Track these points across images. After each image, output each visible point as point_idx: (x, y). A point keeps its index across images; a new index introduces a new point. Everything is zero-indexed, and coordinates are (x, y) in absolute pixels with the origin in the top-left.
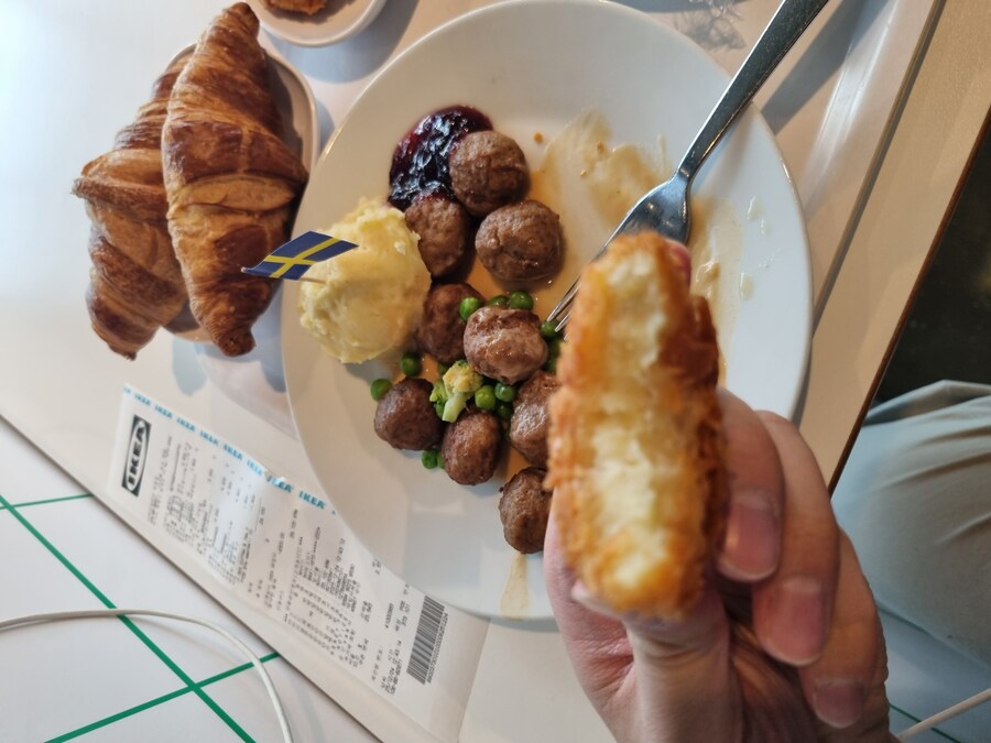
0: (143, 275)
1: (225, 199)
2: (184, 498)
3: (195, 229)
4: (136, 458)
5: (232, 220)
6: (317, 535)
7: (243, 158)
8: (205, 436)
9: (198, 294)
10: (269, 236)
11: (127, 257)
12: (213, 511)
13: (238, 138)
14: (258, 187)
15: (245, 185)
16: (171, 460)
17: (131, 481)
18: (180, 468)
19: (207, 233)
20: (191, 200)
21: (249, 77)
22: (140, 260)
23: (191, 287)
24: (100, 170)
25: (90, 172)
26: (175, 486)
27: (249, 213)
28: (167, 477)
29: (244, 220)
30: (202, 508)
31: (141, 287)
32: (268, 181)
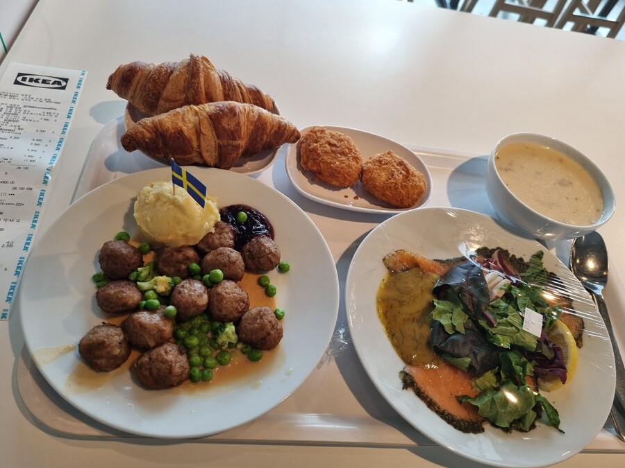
0: (158, 97)
1: (203, 134)
2: (21, 116)
3: (187, 119)
4: (40, 81)
5: (194, 138)
6: (18, 204)
7: (225, 142)
8: (66, 126)
9: (153, 122)
10: (189, 156)
11: (165, 87)
12: (17, 136)
13: (234, 139)
14: (213, 150)
15: (213, 143)
16: (44, 104)
17: (24, 79)
18: (41, 111)
19: (185, 126)
20: (201, 117)
21: (266, 141)
22: (165, 94)
23: (156, 118)
24: (206, 67)
25: (204, 62)
26: (27, 109)
27: (199, 146)
28: (32, 103)
29: (195, 144)
30: (17, 128)
31: (151, 95)
32: (217, 154)
